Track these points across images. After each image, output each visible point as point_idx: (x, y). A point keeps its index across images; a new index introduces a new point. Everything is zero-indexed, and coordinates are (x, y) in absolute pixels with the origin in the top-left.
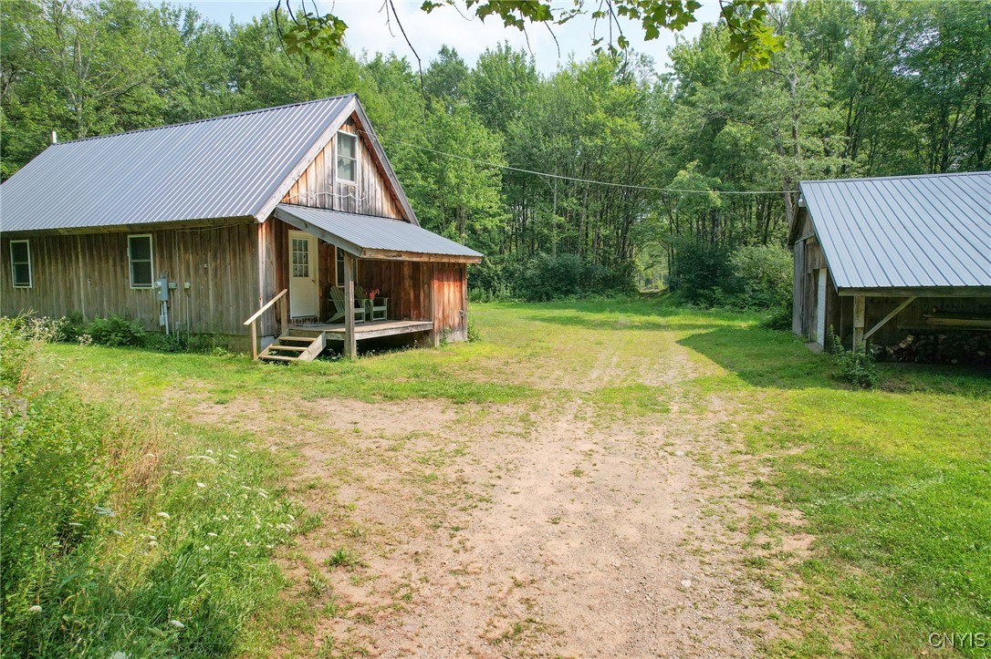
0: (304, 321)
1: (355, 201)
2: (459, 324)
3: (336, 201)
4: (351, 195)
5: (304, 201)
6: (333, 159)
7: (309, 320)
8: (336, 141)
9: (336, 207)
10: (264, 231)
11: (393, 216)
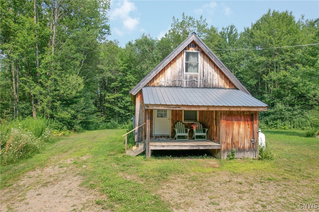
0: (161, 137)
1: (197, 82)
2: (250, 148)
3: (185, 83)
4: (195, 79)
5: (163, 84)
6: (182, 64)
7: (164, 137)
8: (184, 56)
9: (185, 86)
10: (139, 98)
11: (228, 87)
